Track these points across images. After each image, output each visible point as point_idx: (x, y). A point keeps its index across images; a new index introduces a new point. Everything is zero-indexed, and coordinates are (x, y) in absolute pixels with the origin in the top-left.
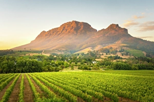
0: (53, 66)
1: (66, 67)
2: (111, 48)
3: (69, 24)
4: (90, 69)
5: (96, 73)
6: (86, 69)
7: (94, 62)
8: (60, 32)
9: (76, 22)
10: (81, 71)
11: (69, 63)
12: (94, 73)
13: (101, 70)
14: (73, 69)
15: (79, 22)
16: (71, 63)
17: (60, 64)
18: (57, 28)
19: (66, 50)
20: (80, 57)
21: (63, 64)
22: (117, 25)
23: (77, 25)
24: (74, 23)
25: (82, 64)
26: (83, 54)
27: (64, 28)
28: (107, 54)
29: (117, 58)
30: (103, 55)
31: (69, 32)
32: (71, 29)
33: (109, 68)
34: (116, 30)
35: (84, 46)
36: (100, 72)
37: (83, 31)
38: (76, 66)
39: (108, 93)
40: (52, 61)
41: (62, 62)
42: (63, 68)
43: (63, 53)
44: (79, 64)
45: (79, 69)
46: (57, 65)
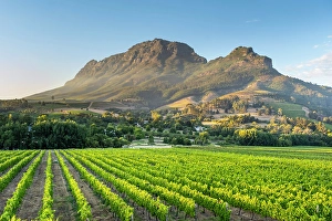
0: (111, 136)
1: (138, 138)
2: (237, 99)
3: (147, 46)
4: (189, 144)
5: (201, 152)
6: (180, 142)
7: (198, 129)
8: (128, 63)
9: (164, 43)
10: (169, 147)
11: (144, 130)
12: (195, 152)
13: (214, 145)
14: (151, 142)
15: (168, 42)
16: (148, 130)
17: (124, 132)
18: (122, 55)
19: (140, 102)
20: (168, 118)
21: (132, 131)
22: (250, 50)
23: (165, 48)
24: (158, 42)
25: (173, 131)
26: (176, 111)
27: (137, 53)
28: (226, 112)
29: (247, 120)
30: (218, 113)
31: (147, 63)
32: (151, 57)
33: (230, 142)
34: (247, 60)
35: (178, 94)
36: (209, 149)
37: (177, 62)
38: (160, 136)
40: (110, 126)
41: (131, 126)
42: (131, 140)
43: (132, 108)
44: (166, 131)
45: (165, 142)
46: (118, 135)
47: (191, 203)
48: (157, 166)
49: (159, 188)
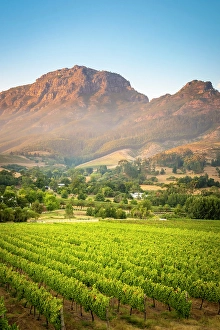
0: (11, 205)
1: (51, 209)
2: (189, 153)
3: (63, 75)
4: (123, 216)
5: (141, 228)
6: (110, 214)
7: (135, 196)
8: (36, 100)
9: (87, 72)
10: (95, 221)
11: (59, 197)
12: (134, 227)
13: (157, 218)
14: (70, 215)
15: (93, 72)
16: (65, 196)
17: (30, 200)
18: (27, 87)
19: (53, 157)
20: (94, 180)
21: (41, 198)
22: (209, 85)
23: (89, 79)
24: (80, 71)
25: (100, 198)
26: (103, 170)
27: (48, 86)
28: (175, 172)
29: (203, 183)
30: (163, 173)
31: (63, 100)
32: (69, 91)
33: (180, 214)
34: (204, 100)
35: (107, 146)
36: (151, 224)
37: (106, 100)
38: (82, 205)
39: (163, 287)
40: (8, 190)
41: (40, 191)
42: (40, 210)
43: (41, 165)
44: (91, 198)
45: (89, 214)
46: (21, 203)
47: (138, 293)
48: (84, 246)
49: (91, 275)
